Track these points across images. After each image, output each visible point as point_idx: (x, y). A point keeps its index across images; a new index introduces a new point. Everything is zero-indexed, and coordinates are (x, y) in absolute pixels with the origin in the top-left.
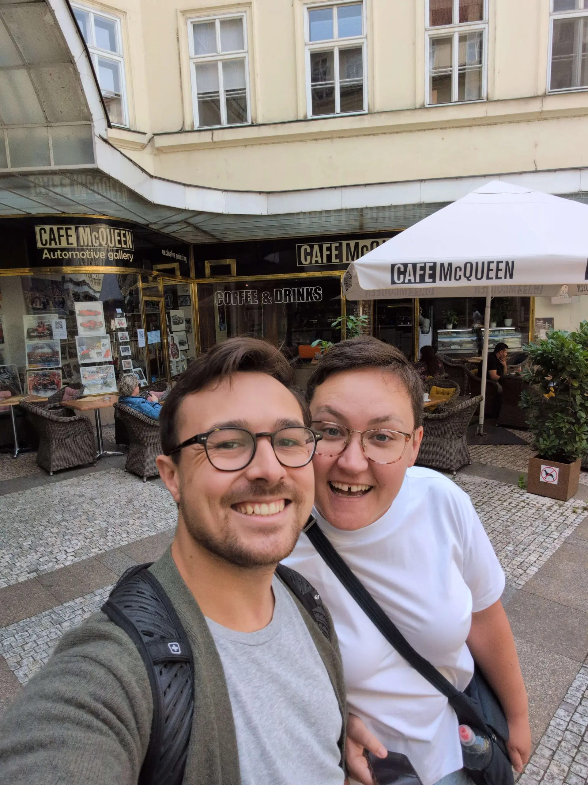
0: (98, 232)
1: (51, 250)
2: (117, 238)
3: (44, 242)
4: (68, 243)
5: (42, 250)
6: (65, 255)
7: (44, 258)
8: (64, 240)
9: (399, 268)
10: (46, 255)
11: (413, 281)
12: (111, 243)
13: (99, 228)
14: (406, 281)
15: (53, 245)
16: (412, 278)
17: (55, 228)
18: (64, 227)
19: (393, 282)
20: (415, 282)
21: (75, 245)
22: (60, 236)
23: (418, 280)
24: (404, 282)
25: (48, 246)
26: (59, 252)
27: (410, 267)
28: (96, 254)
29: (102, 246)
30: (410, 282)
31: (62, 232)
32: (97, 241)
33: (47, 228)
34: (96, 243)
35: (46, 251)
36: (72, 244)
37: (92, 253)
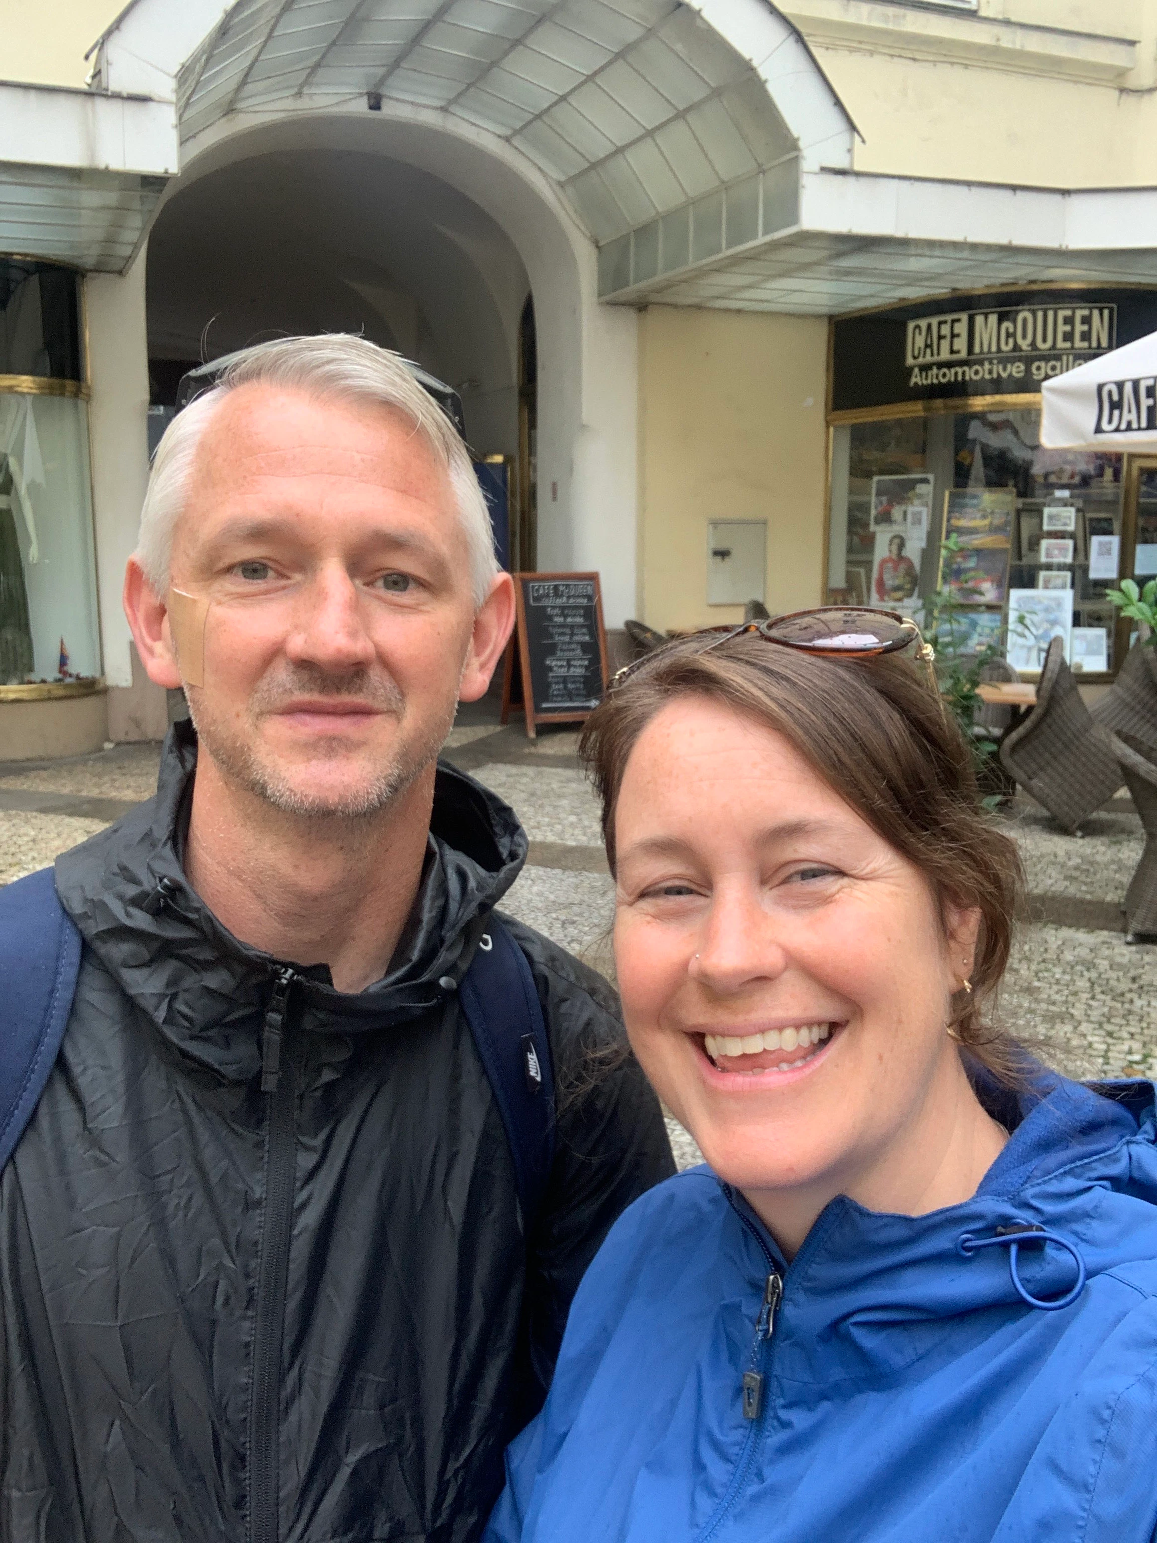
0: (1015, 322)
1: (925, 368)
2: (1062, 328)
3: (916, 353)
4: (952, 352)
5: (911, 369)
6: (944, 375)
7: (912, 384)
8: (945, 344)
9: (1110, 393)
10: (916, 379)
11: (1135, 425)
12: (1044, 340)
13: (1017, 312)
14: (1123, 426)
15: (928, 359)
16: (1133, 416)
17: (934, 321)
18: (949, 317)
19: (1098, 430)
20: (1139, 429)
21: (963, 354)
22: (940, 337)
23: (1144, 424)
24: (1117, 430)
25: (921, 360)
26: (935, 371)
27: (1128, 388)
28: (1005, 369)
29: (1021, 350)
30: (1129, 428)
31: (945, 330)
32: (1011, 341)
33: (923, 323)
34: (1007, 343)
35: (916, 370)
36: (958, 352)
37: (995, 367)
